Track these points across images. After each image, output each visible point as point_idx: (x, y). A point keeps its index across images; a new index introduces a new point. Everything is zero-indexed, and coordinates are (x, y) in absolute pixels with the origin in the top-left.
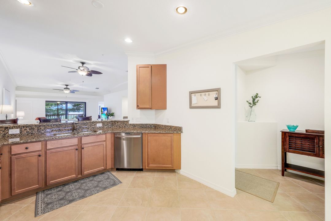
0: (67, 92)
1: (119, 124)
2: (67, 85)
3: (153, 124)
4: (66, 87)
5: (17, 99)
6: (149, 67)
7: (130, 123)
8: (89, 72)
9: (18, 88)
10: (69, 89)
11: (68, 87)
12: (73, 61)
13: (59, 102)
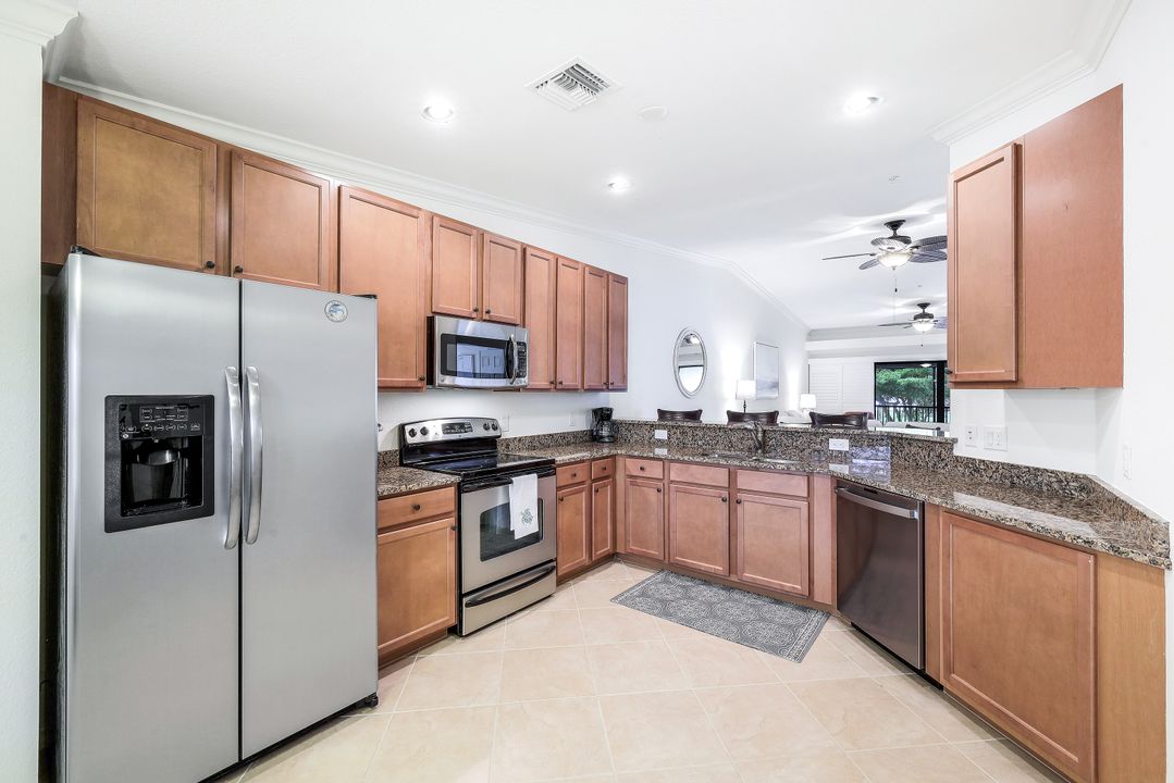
0: (924, 327)
1: (914, 450)
2: (924, 306)
3: (1076, 477)
4: (920, 311)
5: (811, 361)
6: (1002, 159)
7: (958, 451)
8: (917, 247)
9: (813, 335)
10: (931, 316)
11: (928, 310)
12: (862, 229)
13: (928, 365)
